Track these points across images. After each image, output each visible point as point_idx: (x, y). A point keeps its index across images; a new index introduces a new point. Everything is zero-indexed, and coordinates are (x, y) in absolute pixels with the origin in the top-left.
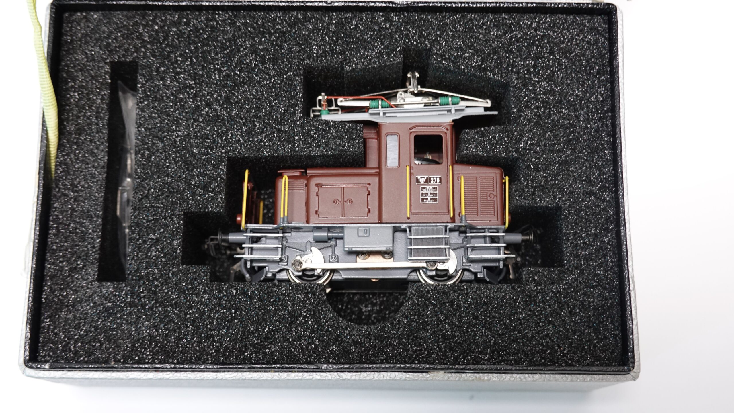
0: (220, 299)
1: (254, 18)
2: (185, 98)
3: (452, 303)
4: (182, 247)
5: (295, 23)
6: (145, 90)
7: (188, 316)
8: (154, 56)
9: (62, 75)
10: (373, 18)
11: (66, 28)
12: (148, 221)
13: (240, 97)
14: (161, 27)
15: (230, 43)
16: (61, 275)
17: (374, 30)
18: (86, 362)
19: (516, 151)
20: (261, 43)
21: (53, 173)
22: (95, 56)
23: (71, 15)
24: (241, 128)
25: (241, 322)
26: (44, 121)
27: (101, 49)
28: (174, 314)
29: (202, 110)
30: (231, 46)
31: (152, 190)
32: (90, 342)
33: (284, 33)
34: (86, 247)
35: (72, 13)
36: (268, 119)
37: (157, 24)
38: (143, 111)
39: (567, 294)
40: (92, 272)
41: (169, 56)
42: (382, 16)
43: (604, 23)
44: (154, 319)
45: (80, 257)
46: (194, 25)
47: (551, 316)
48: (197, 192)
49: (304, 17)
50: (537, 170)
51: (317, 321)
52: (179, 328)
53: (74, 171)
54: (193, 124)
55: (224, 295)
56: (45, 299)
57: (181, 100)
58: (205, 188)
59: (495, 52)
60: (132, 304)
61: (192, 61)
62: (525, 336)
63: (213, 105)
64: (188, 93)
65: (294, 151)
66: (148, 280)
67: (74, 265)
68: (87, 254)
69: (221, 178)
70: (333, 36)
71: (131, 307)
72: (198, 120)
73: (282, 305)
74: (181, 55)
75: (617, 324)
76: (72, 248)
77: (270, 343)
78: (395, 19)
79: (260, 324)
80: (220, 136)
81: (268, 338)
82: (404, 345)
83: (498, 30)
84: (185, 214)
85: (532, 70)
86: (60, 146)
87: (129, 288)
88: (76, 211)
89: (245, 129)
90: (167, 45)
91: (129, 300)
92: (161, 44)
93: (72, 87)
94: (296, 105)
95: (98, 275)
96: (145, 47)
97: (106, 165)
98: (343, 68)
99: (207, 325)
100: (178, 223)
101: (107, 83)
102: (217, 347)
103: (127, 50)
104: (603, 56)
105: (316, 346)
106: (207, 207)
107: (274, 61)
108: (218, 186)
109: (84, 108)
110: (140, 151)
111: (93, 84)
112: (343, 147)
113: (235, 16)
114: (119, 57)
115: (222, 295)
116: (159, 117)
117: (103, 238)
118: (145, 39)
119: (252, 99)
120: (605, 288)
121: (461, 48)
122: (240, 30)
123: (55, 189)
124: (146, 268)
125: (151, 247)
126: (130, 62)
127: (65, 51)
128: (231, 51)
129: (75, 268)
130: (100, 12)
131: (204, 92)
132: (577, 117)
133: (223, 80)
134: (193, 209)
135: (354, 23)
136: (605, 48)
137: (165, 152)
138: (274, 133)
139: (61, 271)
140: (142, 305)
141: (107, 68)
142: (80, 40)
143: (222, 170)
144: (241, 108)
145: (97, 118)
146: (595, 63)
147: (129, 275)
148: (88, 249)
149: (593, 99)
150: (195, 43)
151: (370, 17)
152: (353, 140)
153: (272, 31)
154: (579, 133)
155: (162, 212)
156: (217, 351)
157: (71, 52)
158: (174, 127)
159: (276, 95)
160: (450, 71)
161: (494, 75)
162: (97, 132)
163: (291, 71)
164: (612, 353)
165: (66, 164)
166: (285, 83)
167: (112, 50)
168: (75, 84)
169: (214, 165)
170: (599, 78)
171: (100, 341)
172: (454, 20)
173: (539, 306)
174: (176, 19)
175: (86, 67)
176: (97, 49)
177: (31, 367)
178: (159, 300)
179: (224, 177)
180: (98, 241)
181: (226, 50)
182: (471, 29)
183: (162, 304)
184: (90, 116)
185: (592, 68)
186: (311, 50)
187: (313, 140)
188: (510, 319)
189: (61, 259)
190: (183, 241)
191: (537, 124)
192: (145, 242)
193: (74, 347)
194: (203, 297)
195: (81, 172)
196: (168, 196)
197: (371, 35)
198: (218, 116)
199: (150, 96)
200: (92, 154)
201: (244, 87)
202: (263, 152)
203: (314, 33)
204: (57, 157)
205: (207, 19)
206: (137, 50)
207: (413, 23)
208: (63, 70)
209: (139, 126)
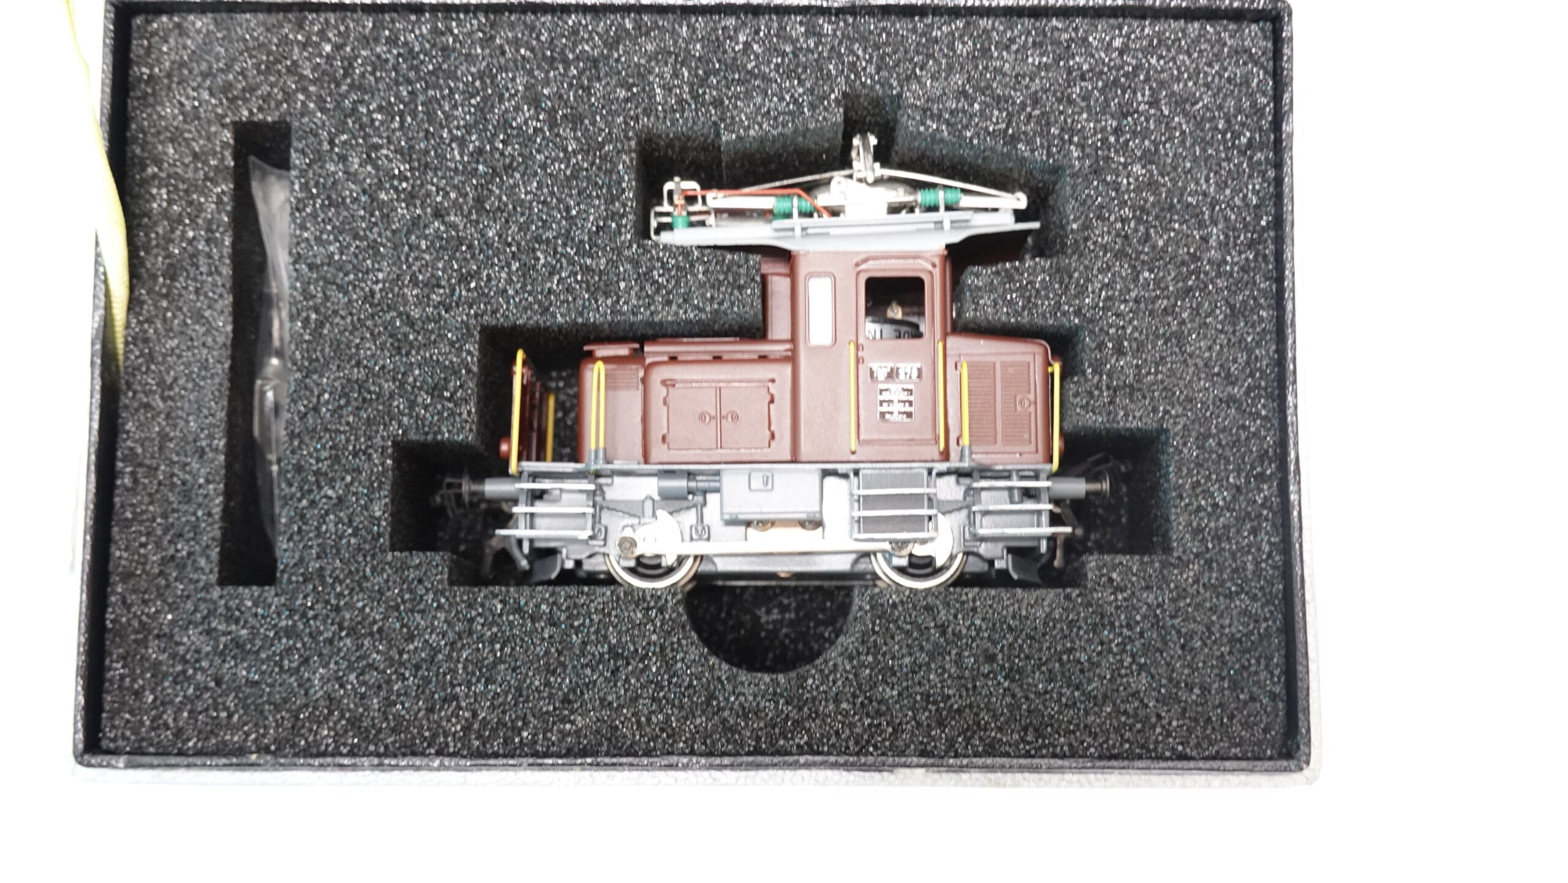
0: (472, 620)
1: (532, 29)
2: (391, 200)
3: (942, 629)
4: (391, 515)
5: (618, 41)
6: (307, 183)
7: (405, 656)
8: (323, 110)
9: (133, 152)
10: (782, 28)
11: (138, 45)
12: (318, 460)
13: (504, 198)
14: (338, 47)
15: (483, 82)
16: (144, 571)
17: (784, 54)
18: (199, 753)
19: (1078, 312)
20: (546, 83)
21: (121, 358)
22: (201, 110)
23: (148, 22)
24: (509, 265)
25: (514, 670)
26: (98, 255)
27: (212, 94)
28: (378, 652)
29: (426, 226)
30: (484, 89)
31: (326, 396)
32: (207, 710)
33: (595, 61)
34: (194, 514)
35: (150, 17)
36: (565, 245)
37: (329, 40)
38: (303, 228)
39: (1178, 609)
40: (208, 566)
41: (354, 110)
42: (801, 23)
43: (1265, 38)
44: (336, 663)
45: (180, 535)
46: (406, 43)
47: (1144, 655)
48: (420, 400)
49: (638, 27)
50: (1120, 351)
51: (668, 666)
52: (389, 682)
53: (165, 356)
54: (408, 256)
55: (479, 615)
56: (112, 621)
57: (382, 205)
58: (435, 391)
59: (1036, 102)
60: (290, 632)
61: (402, 122)
62: (1088, 696)
63: (448, 214)
64: (396, 189)
65: (620, 312)
66: (323, 583)
67: (172, 551)
68: (195, 528)
69: (469, 371)
70: (697, 68)
71: (289, 638)
72: (418, 247)
73: (597, 632)
74: (380, 109)
75: (1277, 672)
76: (165, 516)
77: (572, 712)
78: (828, 28)
79: (554, 673)
80: (464, 279)
81: (570, 702)
82: (846, 714)
83: (1042, 55)
84: (395, 444)
85: (1112, 139)
86: (134, 303)
87: (283, 600)
88: (171, 440)
89: (515, 266)
90: (352, 86)
91: (283, 623)
92: (338, 85)
93: (155, 176)
94: (622, 216)
95: (220, 572)
96: (304, 90)
97: (229, 342)
98: (718, 135)
99: (445, 674)
100: (382, 463)
101: (227, 168)
102: (466, 720)
103: (266, 98)
104: (1259, 112)
105: (668, 717)
106: (440, 432)
107: (575, 120)
108: (461, 386)
109: (180, 221)
110: (299, 314)
111: (196, 170)
112: (721, 303)
113: (493, 25)
114: (251, 112)
115: (474, 613)
116: (337, 240)
117: (228, 494)
118: (305, 73)
119: (531, 202)
120: (1254, 598)
121: (964, 93)
122: (503, 53)
123: (125, 394)
124: (319, 557)
125: (327, 514)
126: (274, 123)
127: (138, 98)
128: (485, 99)
129: (173, 557)
130: (210, 15)
131: (429, 187)
132: (1205, 239)
133: (469, 162)
134: (413, 436)
135: (742, 38)
136: (1264, 94)
137: (351, 314)
138: (576, 274)
139: (144, 564)
140: (310, 635)
141: (228, 136)
142: (169, 76)
143: (469, 352)
144: (507, 221)
145: (208, 241)
146: (1243, 124)
147: (283, 572)
148: (198, 519)
149: (1237, 201)
150: (409, 82)
151: (775, 25)
152: (740, 288)
153: (571, 56)
154: (1206, 274)
155: (348, 441)
156: (466, 729)
157: (151, 100)
158: (369, 262)
159: (579, 194)
160: (942, 140)
161: (1032, 151)
162: (210, 274)
163: (611, 142)
164: (1266, 731)
165: (146, 341)
166: (599, 168)
167: (236, 98)
168: (160, 169)
169: (452, 344)
170: (1251, 158)
171: (227, 709)
172: (952, 33)
173: (1120, 634)
174: (367, 31)
175: (182, 134)
176: (206, 95)
177: (89, 765)
178: (346, 624)
179: (475, 369)
180: (217, 501)
181: (473, 96)
182: (985, 52)
183: (352, 632)
184: (194, 238)
185: (1237, 136)
186: (652, 96)
187: (658, 291)
188: (1060, 660)
189: (143, 539)
190: (392, 501)
191: (1120, 255)
192: (313, 503)
193: (175, 720)
194: (435, 617)
195: (179, 357)
196: (358, 409)
197: (777, 65)
198: (460, 241)
199: (318, 195)
200: (198, 317)
201: (512, 176)
202: (554, 316)
203: (658, 62)
204: (128, 326)
205: (435, 30)
206: (288, 97)
207: (864, 40)
208: (135, 139)
209: (297, 259)
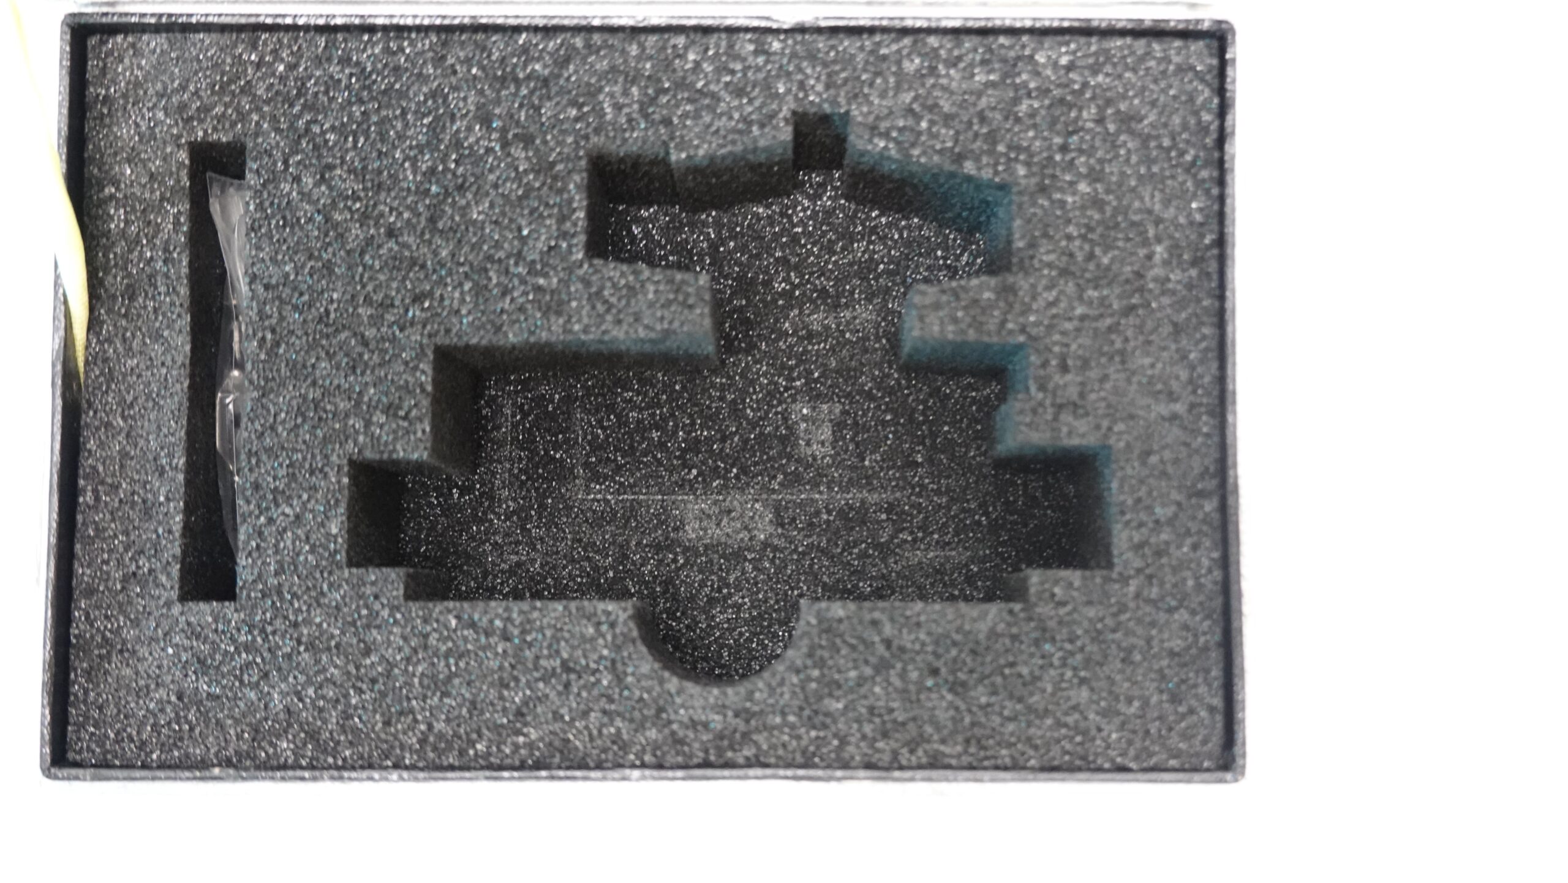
0: (426, 636)
1: (484, 49)
2: (346, 220)
3: (888, 643)
4: (348, 532)
5: (567, 60)
6: (261, 203)
7: (363, 670)
8: (278, 130)
9: (91, 173)
10: (731, 46)
11: (93, 65)
12: (275, 478)
13: (457, 218)
14: (292, 67)
15: (435, 102)
16: (106, 587)
17: (733, 72)
18: (162, 766)
19: (1023, 330)
20: (498, 102)
21: (82, 376)
22: (157, 130)
23: (103, 42)
24: (461, 285)
25: (468, 684)
26: (57, 277)
27: (167, 115)
28: (336, 667)
29: (380, 246)
30: (437, 109)
31: (283, 415)
32: (169, 723)
33: (545, 82)
34: (156, 531)
35: (105, 37)
36: (516, 264)
37: (282, 60)
38: (259, 248)
39: (1119, 624)
40: (169, 581)
41: (307, 130)
42: (750, 41)
43: (1211, 55)
44: (295, 678)
45: (142, 552)
46: (358, 63)
47: (1085, 669)
48: (375, 419)
49: (588, 46)
50: (1064, 368)
51: (619, 678)
52: (346, 696)
53: (125, 375)
54: (362, 276)
55: (435, 630)
56: (75, 636)
57: (337, 225)
58: (390, 410)
59: (983, 119)
60: (248, 648)
61: (355, 142)
62: (1030, 709)
63: (402, 234)
64: (350, 209)
65: (570, 331)
66: (282, 599)
67: (133, 567)
68: (156, 546)
69: (423, 390)
70: (647, 87)
71: (247, 652)
72: (372, 267)
73: (550, 646)
74: (333, 128)
75: (1216, 684)
76: (126, 533)
77: (526, 724)
78: (776, 45)
79: (507, 687)
80: (418, 299)
81: (523, 715)
82: (793, 727)
83: (989, 72)
84: (351, 462)
85: (1058, 158)
86: (94, 324)
87: (242, 616)
88: (132, 458)
89: (467, 286)
90: (304, 106)
91: (243, 638)
92: (291, 105)
93: (112, 197)
94: (573, 236)
95: (181, 588)
96: (258, 109)
97: (188, 362)
98: (667, 153)
99: (401, 688)
100: (338, 481)
101: (183, 188)
102: (422, 733)
103: (221, 118)
104: (1204, 129)
105: (619, 730)
106: (395, 450)
107: (527, 140)
108: (416, 405)
109: (138, 242)
110: (254, 335)
111: (152, 191)
112: (671, 323)
113: (444, 44)
114: (205, 132)
115: (429, 628)
116: (291, 260)
117: (188, 510)
118: (259, 93)
119: (483, 222)
120: (1193, 613)
121: (910, 111)
122: (455, 72)
123: (87, 414)
124: (277, 574)
125: (285, 530)
126: (229, 143)
127: (95, 119)
128: (437, 119)
129: (134, 574)
130: (164, 35)
131: (382, 207)
132: (1149, 257)
133: (421, 183)
134: (369, 454)
135: (691, 57)
136: (1209, 111)
137: (307, 334)
138: (527, 294)
139: (107, 580)
140: (270, 650)
141: (183, 156)
142: (125, 96)
143: (423, 372)
144: (460, 241)
145: (165, 262)
146: (1188, 142)
147: (241, 588)
148: (158, 536)
149: (1182, 220)
150: (361, 102)
151: (724, 44)
152: (691, 307)
153: (521, 75)
154: (1150, 291)
155: (304, 459)
156: (423, 741)
157: (107, 121)
158: (324, 282)
159: (531, 213)
160: (889, 158)
161: (979, 169)
162: (168, 294)
163: (561, 161)
164: (1205, 742)
165: (106, 360)
166: (551, 188)
167: (190, 119)
168: (118, 189)
169: (406, 363)
170: (1195, 176)
171: (189, 723)
172: (899, 51)
173: (1061, 649)
174: (320, 50)
175: (139, 154)
176: (161, 115)
177: (56, 778)
178: (304, 639)
179: (429, 388)
180: (177, 519)
181: (424, 115)
182: (933, 70)
183: (311, 647)
184: (152, 258)
185: (1182, 154)
186: (602, 114)
187: (608, 310)
188: (1002, 674)
189: (106, 556)
190: (349, 518)
191: (1064, 272)
192: (271, 521)
193: (138, 733)
194: (391, 632)
195: (139, 376)
196: (314, 427)
197: (727, 84)
198: (413, 262)
199: (273, 216)
200: (157, 336)
201: (464, 196)
202: (506, 335)
203: (608, 81)
204: (87, 347)
205: (387, 50)
206: (243, 117)
207: (812, 57)
208: (92, 159)
209: (253, 279)
